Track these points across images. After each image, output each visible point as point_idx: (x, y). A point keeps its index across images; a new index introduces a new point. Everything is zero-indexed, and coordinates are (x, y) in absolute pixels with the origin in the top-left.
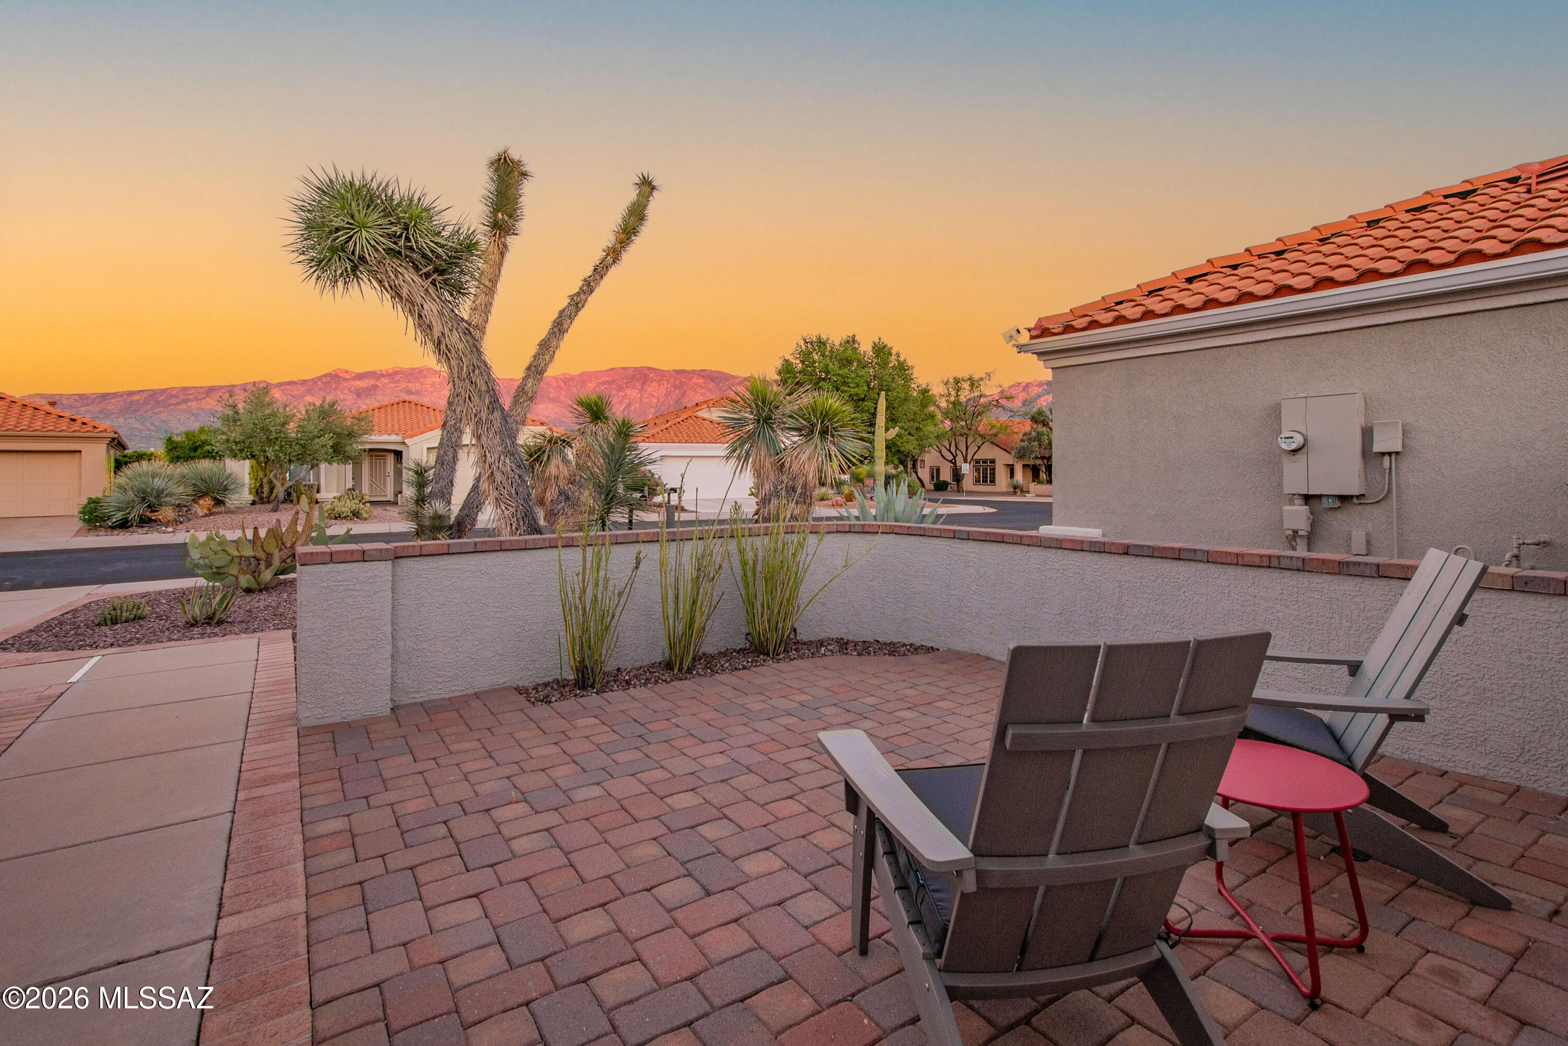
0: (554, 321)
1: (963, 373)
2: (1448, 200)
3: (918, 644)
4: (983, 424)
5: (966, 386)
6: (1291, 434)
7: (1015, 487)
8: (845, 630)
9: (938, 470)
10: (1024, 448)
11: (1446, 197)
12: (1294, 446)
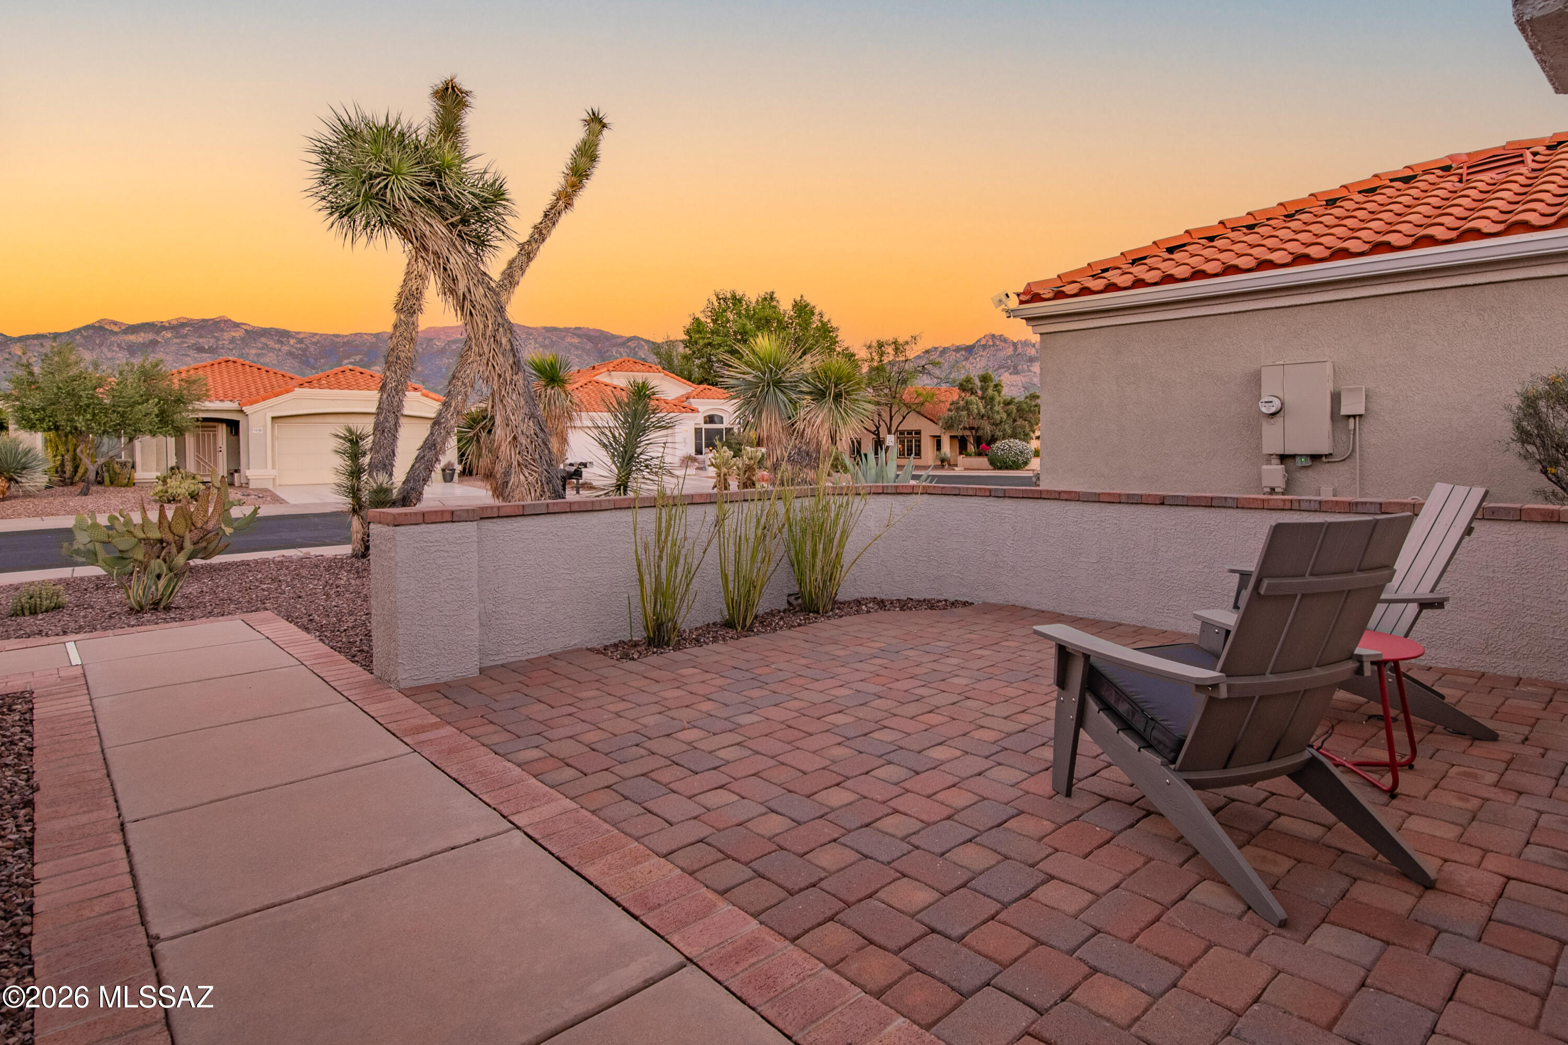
0: (503, 273)
1: (887, 337)
2: (1393, 184)
3: (952, 600)
4: (907, 394)
5: (890, 350)
6: (1271, 399)
7: (943, 461)
8: (878, 590)
9: (859, 443)
10: (951, 418)
11: (1391, 180)
12: (1273, 410)
